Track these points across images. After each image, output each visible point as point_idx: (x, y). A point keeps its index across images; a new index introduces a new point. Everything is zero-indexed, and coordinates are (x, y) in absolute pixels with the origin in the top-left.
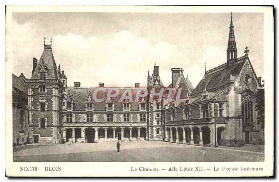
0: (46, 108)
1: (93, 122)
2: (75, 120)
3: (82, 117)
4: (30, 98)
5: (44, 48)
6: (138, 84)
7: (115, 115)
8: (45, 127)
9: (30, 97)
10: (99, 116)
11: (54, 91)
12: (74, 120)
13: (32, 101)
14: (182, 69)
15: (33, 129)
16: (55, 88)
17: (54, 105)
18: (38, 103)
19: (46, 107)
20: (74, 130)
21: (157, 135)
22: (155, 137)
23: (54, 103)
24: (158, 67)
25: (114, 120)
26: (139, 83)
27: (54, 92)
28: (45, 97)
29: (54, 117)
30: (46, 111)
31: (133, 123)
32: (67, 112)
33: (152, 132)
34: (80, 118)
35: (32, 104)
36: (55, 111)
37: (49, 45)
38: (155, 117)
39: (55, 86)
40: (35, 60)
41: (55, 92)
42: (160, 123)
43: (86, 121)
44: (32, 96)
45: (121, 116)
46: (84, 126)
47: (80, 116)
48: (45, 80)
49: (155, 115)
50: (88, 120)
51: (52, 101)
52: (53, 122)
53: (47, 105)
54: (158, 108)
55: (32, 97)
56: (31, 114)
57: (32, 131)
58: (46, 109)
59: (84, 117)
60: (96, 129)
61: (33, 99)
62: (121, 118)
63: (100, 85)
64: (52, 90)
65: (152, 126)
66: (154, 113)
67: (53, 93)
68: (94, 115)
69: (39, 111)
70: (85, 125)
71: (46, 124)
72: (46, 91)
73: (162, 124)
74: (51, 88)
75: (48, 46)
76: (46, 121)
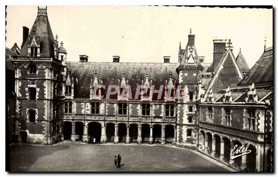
0: (37, 96)
1: (100, 114)
2: (76, 111)
3: (85, 107)
4: (18, 83)
5: (38, 13)
6: (168, 58)
7: (130, 105)
8: (35, 121)
9: (18, 80)
10: (108, 106)
11: (47, 72)
12: (74, 110)
13: (20, 86)
14: (230, 40)
15: (20, 124)
16: (48, 68)
17: (46, 93)
18: (27, 89)
19: (37, 94)
20: (74, 124)
21: (188, 139)
22: (185, 141)
23: (46, 89)
24: (194, 36)
25: (128, 113)
26: (170, 57)
27: (46, 74)
28: (36, 81)
29: (46, 108)
30: (37, 99)
31: (155, 117)
32: (66, 99)
33: (181, 133)
34: (83, 108)
35: (19, 90)
36: (48, 100)
37: (44, 8)
38: (187, 112)
39: (48, 66)
40: (26, 30)
41: (48, 74)
42: (194, 121)
43: (89, 112)
44: (19, 79)
45: (138, 107)
46: (88, 120)
47: (83, 105)
48: (36, 57)
49: (186, 108)
50: (93, 111)
51: (45, 86)
52: (45, 115)
53: (38, 91)
54: (191, 98)
55: (19, 81)
56: (18, 102)
57: (19, 125)
58: (37, 98)
59: (87, 107)
60: (103, 124)
61: (20, 84)
62: (138, 110)
63: (114, 59)
64: (45, 71)
65: (181, 125)
66: (184, 105)
67: (45, 76)
68: (100, 104)
69: (27, 99)
70: (89, 118)
71: (37, 117)
72: (37, 73)
73: (196, 122)
74: (43, 68)
75: (42, 9)
76: (36, 113)
